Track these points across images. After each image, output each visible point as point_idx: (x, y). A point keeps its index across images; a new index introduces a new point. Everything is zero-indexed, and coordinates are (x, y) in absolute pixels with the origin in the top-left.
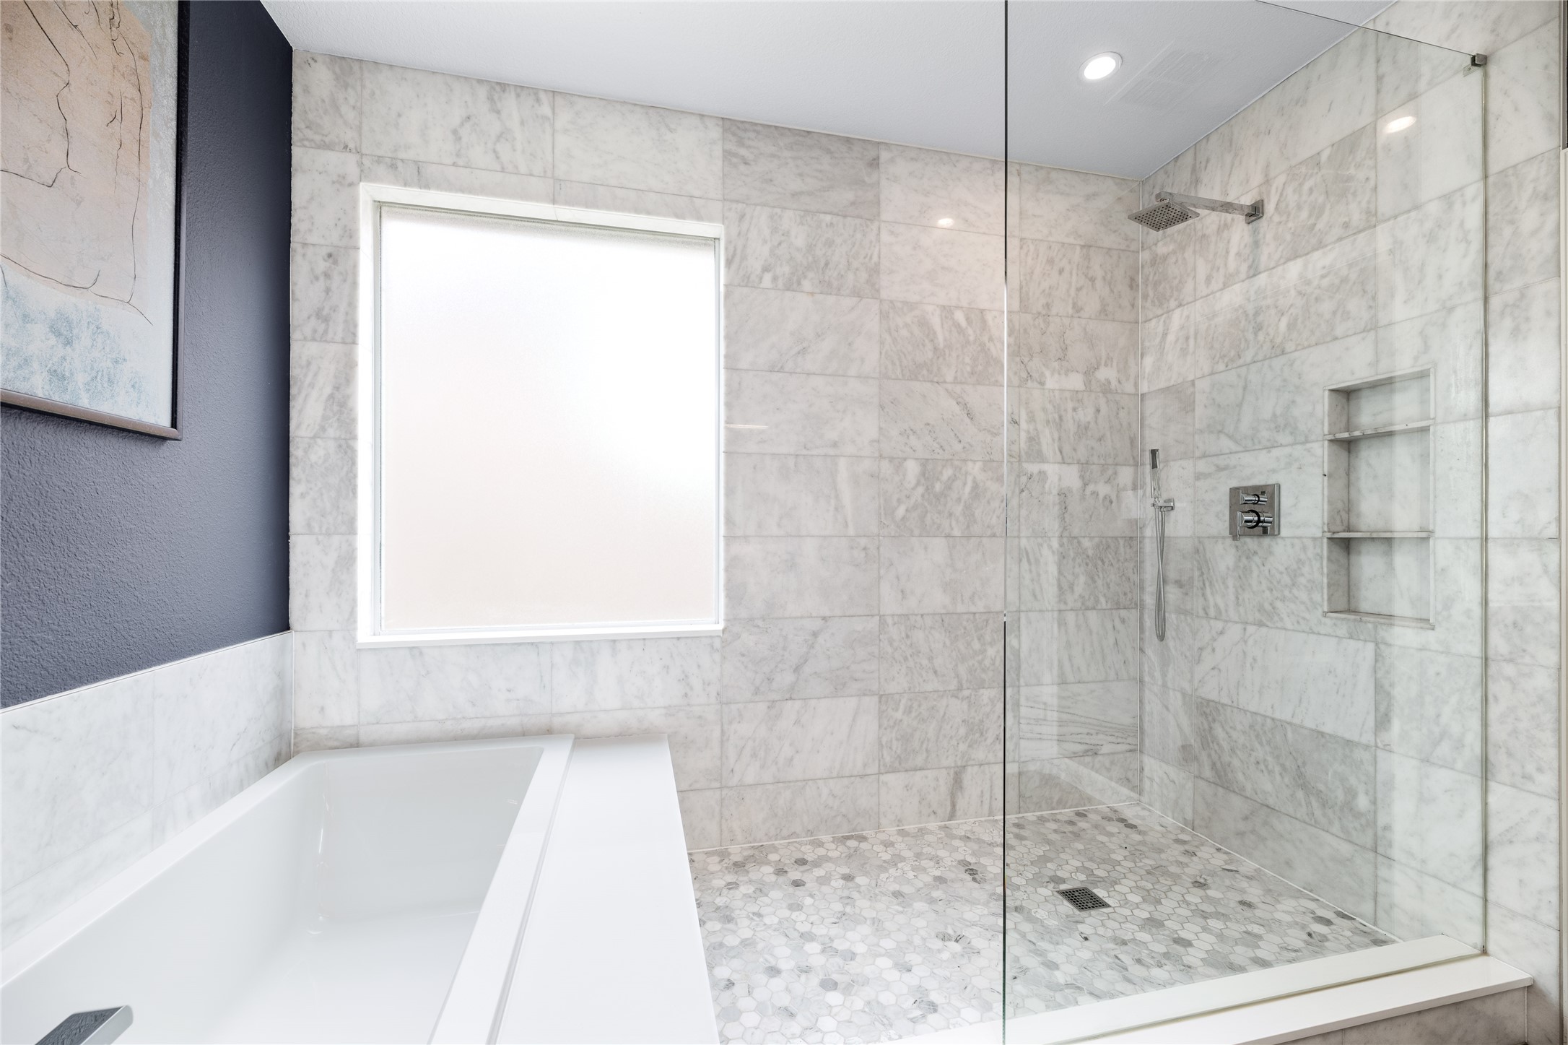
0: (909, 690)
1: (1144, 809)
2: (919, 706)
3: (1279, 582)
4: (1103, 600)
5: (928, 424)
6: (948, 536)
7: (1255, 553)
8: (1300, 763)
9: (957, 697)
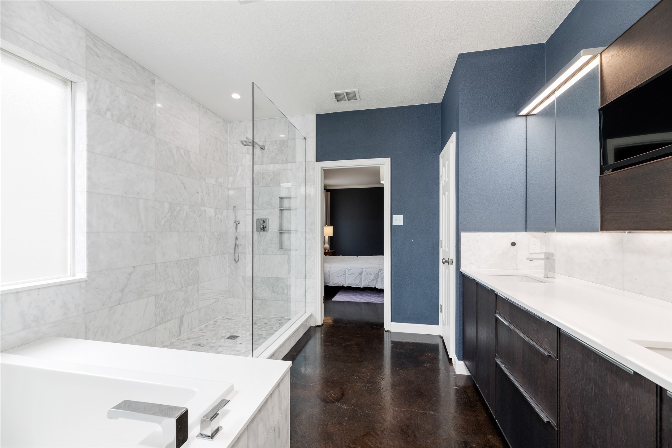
0: (166, 291)
1: (230, 314)
2: (169, 297)
3: (268, 243)
4: (220, 252)
5: (172, 189)
6: (178, 232)
7: (262, 236)
8: (273, 286)
9: (181, 291)
